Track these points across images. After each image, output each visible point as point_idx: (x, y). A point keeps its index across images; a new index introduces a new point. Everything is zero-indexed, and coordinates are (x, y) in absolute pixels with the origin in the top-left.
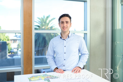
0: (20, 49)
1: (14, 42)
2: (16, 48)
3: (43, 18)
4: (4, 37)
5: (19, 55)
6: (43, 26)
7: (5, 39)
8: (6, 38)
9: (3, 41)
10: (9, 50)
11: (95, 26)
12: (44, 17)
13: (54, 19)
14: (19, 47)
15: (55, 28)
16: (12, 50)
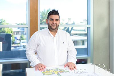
0: (22, 41)
1: (17, 34)
2: (19, 40)
3: (43, 11)
4: (8, 29)
5: (22, 46)
6: (44, 19)
7: (9, 32)
8: (10, 30)
9: (7, 33)
10: (12, 41)
11: (98, 20)
12: (45, 11)
14: (22, 39)
16: (15, 42)
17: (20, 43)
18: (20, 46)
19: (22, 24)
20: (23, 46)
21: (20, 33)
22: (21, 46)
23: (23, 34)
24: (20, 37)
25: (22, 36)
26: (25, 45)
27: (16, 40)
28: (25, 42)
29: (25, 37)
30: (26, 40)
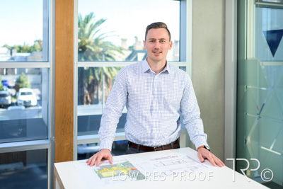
0: (21, 90)
1: (6, 74)
2: (14, 87)
5: (21, 104)
13: (103, 21)
14: (21, 85)
15: (104, 43)
17: (15, 97)
18: (16, 104)
19: (21, 50)
20: (25, 102)
21: (16, 71)
22: (19, 102)
23: (23, 73)
24: (15, 81)
25: (22, 78)
26: (30, 102)
27: (5, 88)
28: (29, 93)
29: (29, 80)
30: (32, 88)
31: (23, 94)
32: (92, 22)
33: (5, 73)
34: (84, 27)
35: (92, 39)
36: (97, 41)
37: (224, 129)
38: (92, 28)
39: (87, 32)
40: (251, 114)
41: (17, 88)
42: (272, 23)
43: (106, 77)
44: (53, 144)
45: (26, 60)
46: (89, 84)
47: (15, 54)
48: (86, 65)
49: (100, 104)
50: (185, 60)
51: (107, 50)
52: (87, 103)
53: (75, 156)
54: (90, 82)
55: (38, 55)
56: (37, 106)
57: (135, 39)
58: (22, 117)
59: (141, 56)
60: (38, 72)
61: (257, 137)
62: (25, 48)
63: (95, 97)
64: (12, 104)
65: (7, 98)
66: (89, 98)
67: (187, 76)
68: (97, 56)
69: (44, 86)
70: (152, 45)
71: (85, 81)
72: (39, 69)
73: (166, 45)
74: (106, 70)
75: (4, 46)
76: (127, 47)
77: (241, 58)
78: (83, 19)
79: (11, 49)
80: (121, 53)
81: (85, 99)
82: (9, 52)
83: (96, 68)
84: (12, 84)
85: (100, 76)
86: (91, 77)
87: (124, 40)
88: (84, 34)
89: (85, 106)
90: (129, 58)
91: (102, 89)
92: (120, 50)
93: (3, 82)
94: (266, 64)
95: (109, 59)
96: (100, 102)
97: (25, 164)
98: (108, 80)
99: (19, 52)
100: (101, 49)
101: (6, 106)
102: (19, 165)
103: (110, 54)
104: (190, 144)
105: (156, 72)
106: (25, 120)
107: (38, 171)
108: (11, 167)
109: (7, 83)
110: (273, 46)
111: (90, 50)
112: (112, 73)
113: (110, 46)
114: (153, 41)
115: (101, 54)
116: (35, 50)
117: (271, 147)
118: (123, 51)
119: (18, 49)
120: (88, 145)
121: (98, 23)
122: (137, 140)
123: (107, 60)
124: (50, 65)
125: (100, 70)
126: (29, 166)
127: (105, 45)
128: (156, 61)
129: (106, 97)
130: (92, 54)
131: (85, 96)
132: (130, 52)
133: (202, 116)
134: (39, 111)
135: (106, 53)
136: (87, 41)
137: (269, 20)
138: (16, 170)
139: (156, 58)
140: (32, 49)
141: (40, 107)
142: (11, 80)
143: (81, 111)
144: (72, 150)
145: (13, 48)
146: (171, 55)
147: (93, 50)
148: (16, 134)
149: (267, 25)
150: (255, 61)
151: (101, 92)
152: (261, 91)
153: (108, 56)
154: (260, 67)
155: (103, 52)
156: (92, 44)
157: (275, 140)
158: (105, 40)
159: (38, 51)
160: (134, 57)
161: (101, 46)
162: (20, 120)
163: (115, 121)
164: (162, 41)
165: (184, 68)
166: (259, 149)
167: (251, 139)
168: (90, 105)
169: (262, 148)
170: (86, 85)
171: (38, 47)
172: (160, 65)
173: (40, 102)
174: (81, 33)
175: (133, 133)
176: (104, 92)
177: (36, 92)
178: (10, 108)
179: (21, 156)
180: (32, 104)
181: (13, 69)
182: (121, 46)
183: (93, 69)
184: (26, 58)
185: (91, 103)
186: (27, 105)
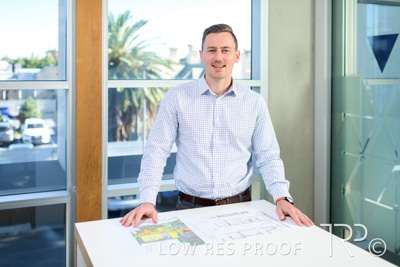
0: (28, 122)
1: (7, 98)
2: (18, 118)
5: (27, 141)
13: (143, 23)
14: (27, 114)
15: (145, 53)
17: (19, 130)
18: (21, 141)
19: (27, 64)
20: (33, 138)
21: (20, 94)
22: (24, 138)
23: (30, 98)
24: (19, 108)
25: (29, 105)
26: (40, 138)
27: (5, 118)
28: (40, 126)
29: (39, 106)
30: (43, 118)
31: (30, 126)
32: (129, 24)
33: (4, 97)
34: (117, 31)
35: (128, 48)
36: (135, 51)
37: (314, 174)
38: (129, 33)
39: (120, 38)
40: (350, 153)
41: (22, 118)
42: (380, 25)
43: (149, 103)
44: (74, 197)
45: (34, 78)
46: (124, 112)
47: (19, 70)
48: (120, 85)
49: (139, 140)
50: (258, 78)
51: (149, 64)
52: (122, 138)
53: (105, 213)
54: (125, 110)
55: (52, 71)
56: (50, 143)
57: (188, 49)
58: (29, 159)
59: (197, 72)
60: (52, 95)
61: (359, 186)
62: (33, 62)
63: (133, 130)
64: (15, 141)
65: (8, 133)
66: (123, 132)
67: (262, 100)
68: (136, 72)
69: (60, 115)
70: (211, 56)
71: (118, 108)
72: (53, 91)
73: (231, 56)
74: (148, 93)
75: (3, 59)
76: (177, 60)
77: (337, 74)
78: (116, 20)
79: (14, 64)
80: (170, 68)
81: (118, 134)
82: (11, 68)
83: (134, 89)
84: (15, 112)
85: (139, 101)
86: (127, 103)
87: (173, 50)
88: (116, 42)
89: (118, 144)
90: (181, 75)
91: (142, 119)
92: (168, 64)
93: (2, 109)
94: (371, 82)
95: (152, 76)
96: (140, 138)
97: (33, 226)
98: (151, 107)
99: (25, 67)
100: (141, 63)
101: (6, 144)
102: (26, 228)
103: (153, 70)
104: (266, 196)
105: (218, 95)
106: (34, 164)
107: (51, 235)
108: (14, 229)
109: (7, 111)
110: (382, 56)
111: (126, 64)
112: (157, 96)
113: (153, 58)
114: (213, 50)
115: (140, 69)
116: (48, 65)
117: (379, 199)
118: (172, 66)
119: (24, 63)
120: (122, 198)
121: (137, 26)
122: (192, 190)
123: (148, 79)
124: (68, 85)
125: (139, 93)
126: (39, 229)
127: (145, 58)
128: (217, 79)
129: (148, 130)
130: (128, 70)
131: (119, 129)
132: (182, 67)
133: (283, 156)
134: (54, 151)
135: (149, 68)
136: (121, 51)
137: (376, 21)
138: (20, 234)
139: (217, 75)
140: (43, 64)
141: (54, 146)
142: (14, 107)
143: (113, 149)
144: (101, 205)
145: (16, 62)
146: (238, 70)
147: (130, 64)
148: (21, 184)
149: (373, 28)
150: (356, 79)
151: (141, 123)
152: (364, 120)
153: (151, 72)
154: (364, 87)
155: (144, 66)
156: (128, 55)
157: (384, 189)
158: (147, 50)
159: (52, 65)
160: (188, 74)
161: (140, 58)
162: (26, 164)
163: (160, 164)
164: (225, 50)
165: (257, 89)
166: (363, 202)
167: (352, 188)
168: (125, 142)
169: (367, 200)
170: (120, 113)
171: (52, 59)
172: (223, 85)
173: (54, 137)
174: (113, 39)
175: (185, 180)
176: (145, 123)
177: (49, 124)
178: (12, 147)
179: (28, 214)
180: (44, 141)
181: (16, 91)
182: (170, 59)
183: (129, 91)
184: (35, 75)
185: (127, 139)
186: (37, 142)
